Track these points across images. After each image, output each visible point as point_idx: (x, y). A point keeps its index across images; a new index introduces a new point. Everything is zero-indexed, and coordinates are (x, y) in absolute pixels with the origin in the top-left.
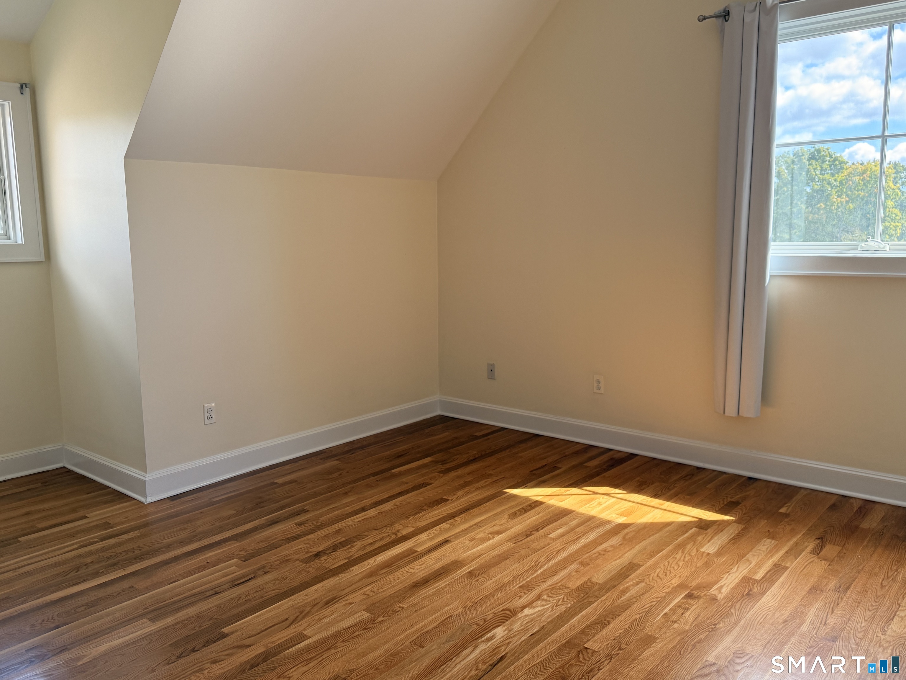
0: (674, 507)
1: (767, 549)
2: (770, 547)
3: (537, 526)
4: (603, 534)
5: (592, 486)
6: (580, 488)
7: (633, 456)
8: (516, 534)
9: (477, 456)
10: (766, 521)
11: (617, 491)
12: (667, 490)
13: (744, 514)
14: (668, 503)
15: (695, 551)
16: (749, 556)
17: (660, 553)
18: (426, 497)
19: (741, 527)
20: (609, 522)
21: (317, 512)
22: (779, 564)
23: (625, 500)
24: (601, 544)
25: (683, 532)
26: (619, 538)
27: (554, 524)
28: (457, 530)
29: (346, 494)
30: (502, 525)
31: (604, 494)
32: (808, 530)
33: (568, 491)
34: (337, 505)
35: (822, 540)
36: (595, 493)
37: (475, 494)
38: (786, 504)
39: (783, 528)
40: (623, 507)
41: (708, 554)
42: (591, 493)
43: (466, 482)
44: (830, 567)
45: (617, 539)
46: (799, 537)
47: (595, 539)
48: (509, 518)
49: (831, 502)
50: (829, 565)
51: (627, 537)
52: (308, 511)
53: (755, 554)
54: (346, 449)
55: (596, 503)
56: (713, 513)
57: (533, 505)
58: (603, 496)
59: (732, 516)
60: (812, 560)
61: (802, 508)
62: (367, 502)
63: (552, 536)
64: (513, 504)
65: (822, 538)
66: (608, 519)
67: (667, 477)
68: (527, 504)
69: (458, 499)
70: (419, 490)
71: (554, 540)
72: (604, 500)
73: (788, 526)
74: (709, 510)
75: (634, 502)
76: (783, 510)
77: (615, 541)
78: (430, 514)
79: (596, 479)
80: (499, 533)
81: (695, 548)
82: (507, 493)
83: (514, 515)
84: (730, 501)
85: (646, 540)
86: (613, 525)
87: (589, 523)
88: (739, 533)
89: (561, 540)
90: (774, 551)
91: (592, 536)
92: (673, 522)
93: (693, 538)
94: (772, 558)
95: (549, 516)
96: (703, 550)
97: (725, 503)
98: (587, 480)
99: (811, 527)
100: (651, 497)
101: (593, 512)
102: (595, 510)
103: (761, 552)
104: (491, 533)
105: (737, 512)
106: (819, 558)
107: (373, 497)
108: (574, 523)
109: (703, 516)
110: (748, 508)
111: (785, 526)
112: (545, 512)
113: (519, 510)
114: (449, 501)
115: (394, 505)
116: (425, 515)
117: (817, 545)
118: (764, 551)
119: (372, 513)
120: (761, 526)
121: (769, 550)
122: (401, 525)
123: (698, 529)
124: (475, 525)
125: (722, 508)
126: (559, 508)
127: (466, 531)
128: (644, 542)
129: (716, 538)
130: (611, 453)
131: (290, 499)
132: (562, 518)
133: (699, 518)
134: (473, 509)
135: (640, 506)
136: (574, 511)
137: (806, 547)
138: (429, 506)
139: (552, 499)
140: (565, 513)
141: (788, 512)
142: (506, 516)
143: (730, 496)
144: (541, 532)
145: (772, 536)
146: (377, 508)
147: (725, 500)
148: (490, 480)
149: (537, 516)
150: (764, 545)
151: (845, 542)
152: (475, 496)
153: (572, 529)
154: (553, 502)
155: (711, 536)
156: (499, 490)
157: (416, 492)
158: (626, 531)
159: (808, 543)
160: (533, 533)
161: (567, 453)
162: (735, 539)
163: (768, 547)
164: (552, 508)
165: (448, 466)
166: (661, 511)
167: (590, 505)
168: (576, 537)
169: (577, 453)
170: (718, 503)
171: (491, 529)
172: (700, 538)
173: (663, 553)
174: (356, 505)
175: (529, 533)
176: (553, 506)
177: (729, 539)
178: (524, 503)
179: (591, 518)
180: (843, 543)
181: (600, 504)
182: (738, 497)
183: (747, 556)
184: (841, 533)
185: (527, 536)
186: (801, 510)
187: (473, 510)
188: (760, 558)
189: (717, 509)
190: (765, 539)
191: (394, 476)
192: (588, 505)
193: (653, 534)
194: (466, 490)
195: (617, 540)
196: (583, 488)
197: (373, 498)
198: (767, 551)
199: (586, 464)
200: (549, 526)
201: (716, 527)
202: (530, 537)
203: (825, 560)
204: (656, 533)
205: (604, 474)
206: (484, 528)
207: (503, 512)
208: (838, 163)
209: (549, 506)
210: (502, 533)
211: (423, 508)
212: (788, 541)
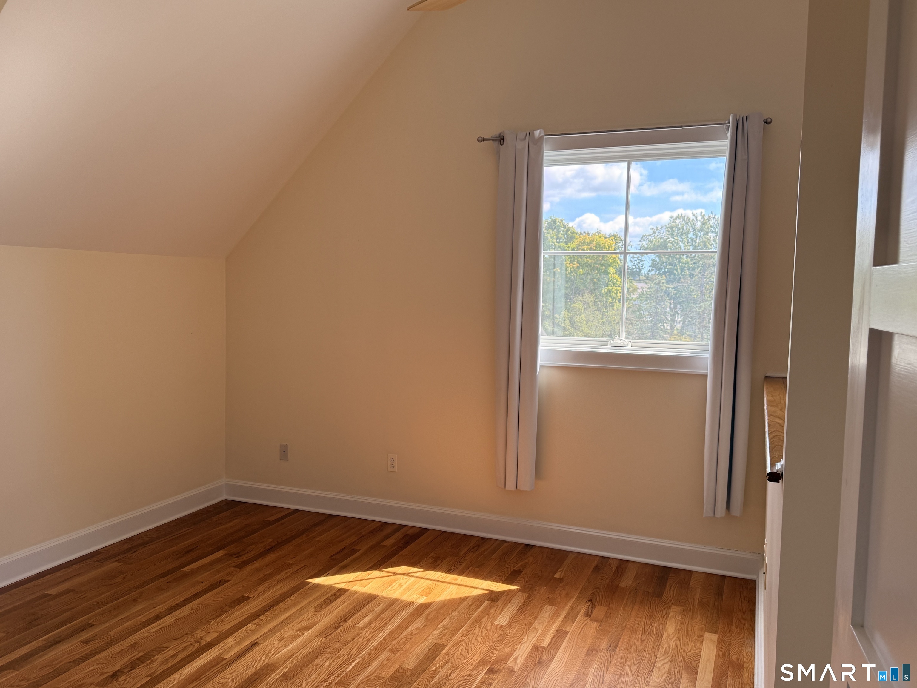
0: (467, 581)
1: (549, 615)
2: (551, 613)
3: (345, 617)
4: (407, 617)
5: (392, 567)
6: (380, 570)
7: (424, 530)
8: (325, 628)
9: (273, 544)
10: (545, 588)
11: (415, 569)
12: (459, 564)
13: (527, 582)
14: (461, 578)
15: (490, 624)
16: (536, 624)
17: (460, 630)
18: (225, 597)
19: (526, 595)
20: (411, 603)
21: (106, 625)
22: (561, 630)
23: (424, 578)
24: (407, 628)
25: (477, 607)
26: (422, 619)
27: (361, 612)
28: (264, 630)
29: (135, 601)
30: (309, 619)
31: (403, 574)
32: (580, 593)
33: (369, 574)
34: (127, 614)
35: (592, 602)
36: (395, 574)
37: (277, 587)
38: (559, 569)
39: (560, 594)
40: (422, 586)
41: (502, 626)
42: (392, 574)
43: (266, 575)
44: (601, 628)
45: (421, 620)
46: (573, 600)
47: (401, 623)
48: (315, 611)
49: (594, 564)
50: (600, 626)
51: (429, 618)
52: (93, 625)
53: (541, 621)
54: (126, 547)
55: (397, 585)
56: (500, 584)
57: (338, 594)
58: (403, 576)
59: (517, 586)
60: (586, 622)
61: (572, 571)
62: (161, 609)
63: (360, 625)
64: (317, 595)
65: (591, 600)
66: (411, 601)
67: (457, 550)
68: (331, 593)
69: (259, 595)
70: (217, 590)
71: (363, 629)
72: (404, 581)
73: (563, 591)
74: (496, 582)
75: (431, 580)
76: (557, 575)
77: (419, 623)
78: (233, 616)
79: (393, 559)
80: (307, 628)
81: (490, 622)
82: (310, 583)
83: (319, 608)
84: (513, 570)
85: (447, 619)
86: (415, 606)
87: (393, 607)
88: (525, 602)
89: (369, 628)
90: (555, 617)
91: (398, 620)
92: (468, 597)
93: (486, 611)
94: (554, 624)
95: (355, 604)
96: (496, 622)
97: (510, 572)
98: (386, 560)
99: (582, 590)
100: (446, 573)
101: (395, 595)
102: (397, 592)
103: (544, 619)
104: (299, 630)
105: (520, 580)
106: (591, 620)
107: (166, 601)
108: (379, 609)
109: (492, 587)
110: (529, 575)
111: (561, 591)
112: (350, 600)
113: (324, 601)
114: (251, 599)
115: (192, 609)
116: (227, 617)
117: (588, 607)
118: (547, 618)
119: (168, 620)
120: (541, 593)
121: (550, 616)
122: (203, 631)
123: (490, 602)
124: (282, 622)
125: (507, 577)
126: (363, 594)
127: (273, 631)
128: (445, 620)
129: (506, 609)
130: (405, 529)
131: (69, 613)
132: (368, 604)
133: (490, 590)
134: (278, 604)
135: (437, 583)
136: (378, 596)
137: (580, 611)
138: (230, 607)
139: (355, 585)
140: (370, 599)
141: (561, 577)
142: (312, 609)
143: (512, 565)
144: (350, 622)
145: (551, 602)
146: (173, 614)
147: (509, 570)
148: (290, 571)
149: (343, 606)
150: (546, 612)
151: (610, 603)
152: (278, 590)
153: (379, 616)
154: (356, 588)
155: (502, 607)
156: (301, 581)
157: (214, 591)
158: (428, 611)
159: (581, 606)
160: (342, 624)
161: (364, 533)
162: (522, 609)
163: (550, 614)
164: (356, 595)
165: (244, 558)
166: (457, 586)
167: (392, 587)
168: (383, 623)
169: (373, 532)
170: (503, 573)
171: (299, 625)
172: (492, 611)
173: (463, 630)
174: (149, 613)
175: (337, 625)
176: (357, 592)
177: (517, 608)
178: (327, 593)
179: (394, 602)
180: (608, 604)
181: (401, 585)
182: (519, 565)
183: (534, 624)
184: (606, 594)
185: (336, 628)
186: (572, 574)
187: (278, 606)
188: (545, 625)
189: (504, 580)
190: (546, 606)
191: (186, 575)
192: (390, 588)
193: (452, 612)
194: (266, 584)
195: (421, 622)
196: (383, 570)
197: (167, 603)
198: (549, 618)
199: (383, 544)
200: (356, 615)
201: (505, 597)
202: (339, 629)
203: (596, 621)
204: (454, 610)
205: (402, 552)
206: (292, 624)
207: (309, 604)
208: (570, 233)
209: (354, 593)
210: (310, 629)
211: (224, 610)
212: (566, 605)
